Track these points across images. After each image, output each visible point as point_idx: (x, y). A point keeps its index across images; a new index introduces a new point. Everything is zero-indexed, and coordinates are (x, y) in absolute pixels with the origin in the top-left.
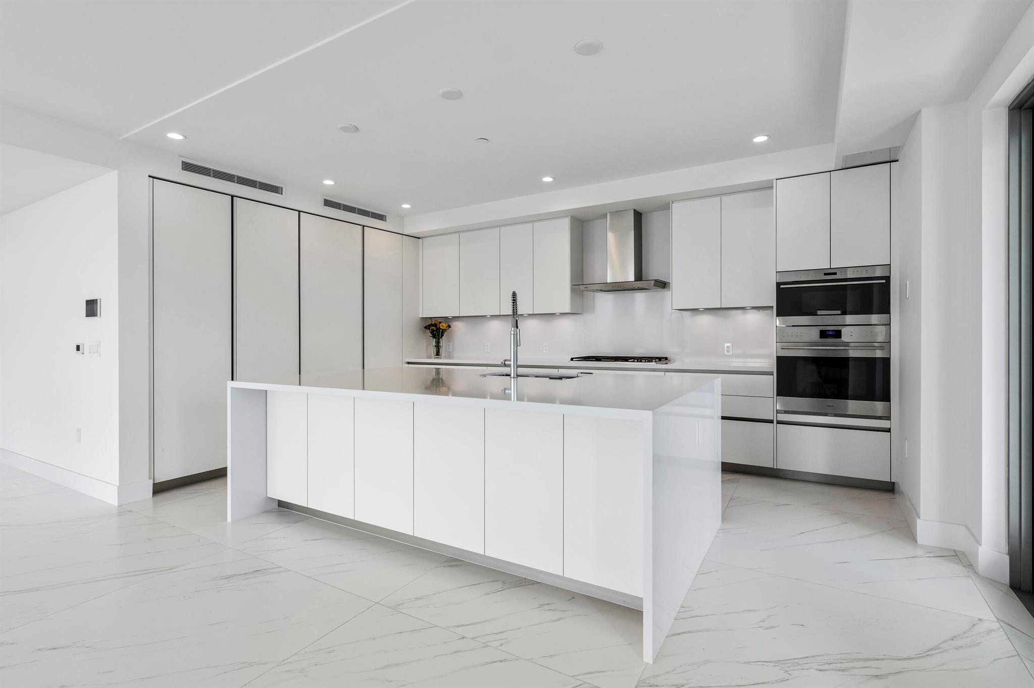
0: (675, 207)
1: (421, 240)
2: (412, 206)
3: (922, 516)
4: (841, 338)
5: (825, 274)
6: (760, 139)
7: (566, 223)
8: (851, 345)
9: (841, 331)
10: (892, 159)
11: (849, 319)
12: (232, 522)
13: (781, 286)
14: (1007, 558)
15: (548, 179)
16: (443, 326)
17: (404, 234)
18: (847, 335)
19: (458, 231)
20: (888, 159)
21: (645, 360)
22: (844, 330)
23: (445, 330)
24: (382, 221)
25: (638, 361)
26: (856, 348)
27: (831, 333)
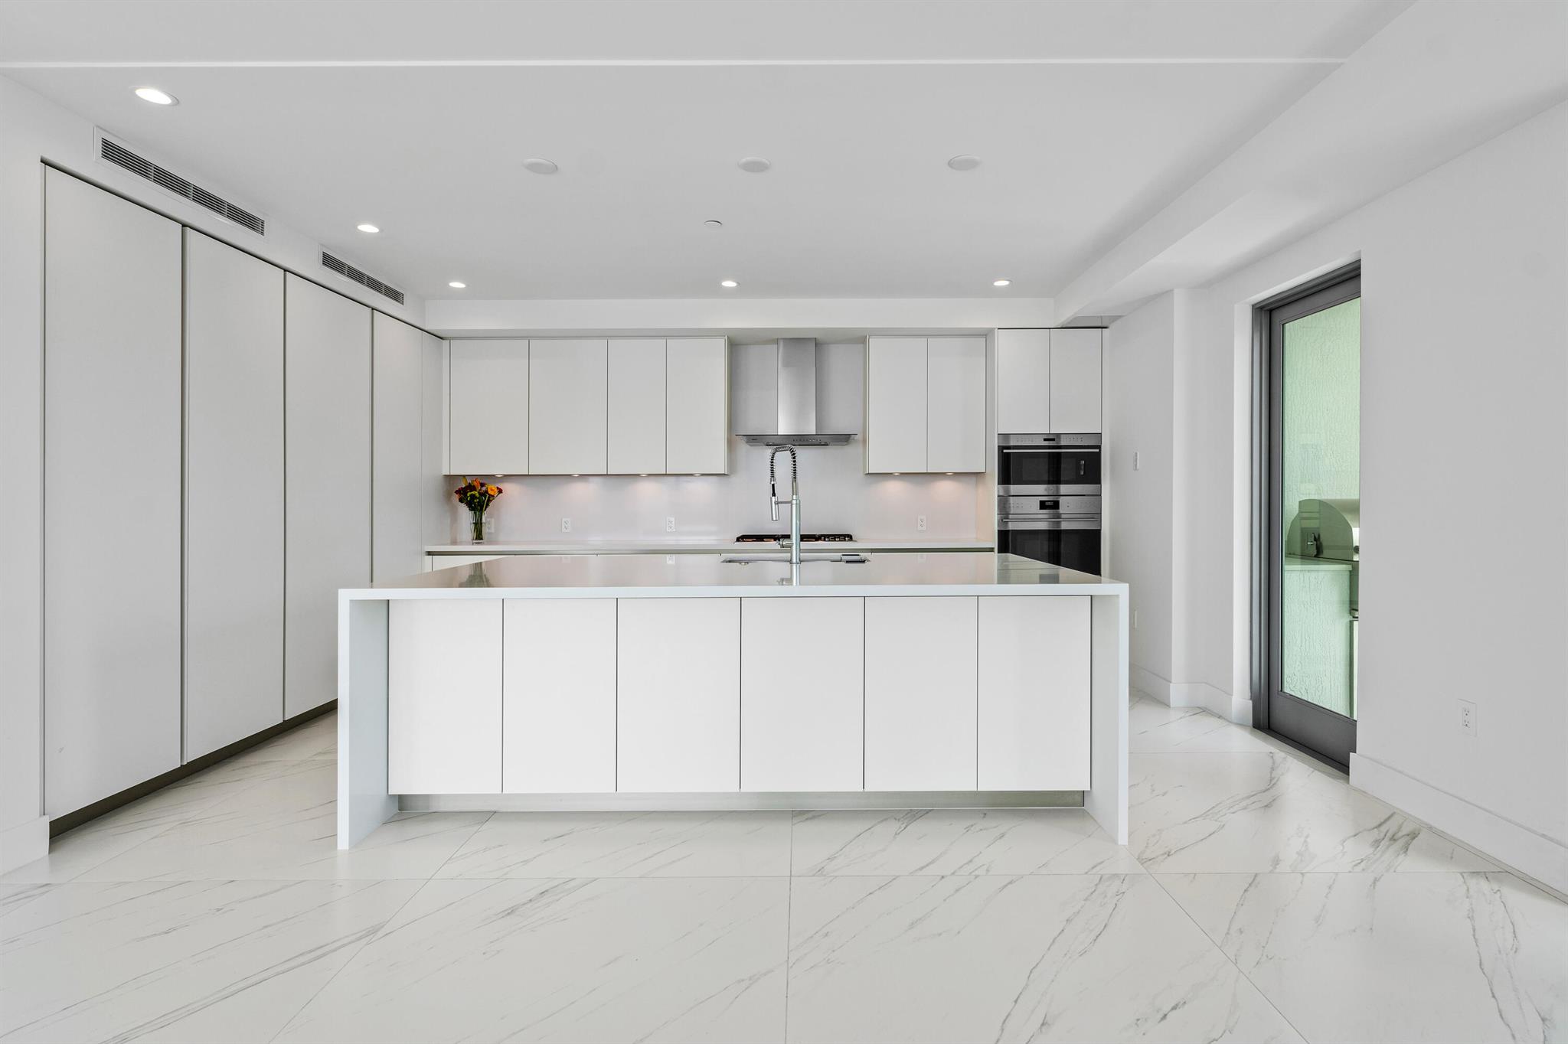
0: (874, 343)
1: (446, 343)
2: (468, 286)
3: (1173, 681)
4: (1058, 508)
5: (1045, 440)
6: (1002, 283)
7: (721, 345)
8: (1063, 516)
9: (1058, 502)
10: (1104, 325)
11: (1064, 489)
12: (350, 849)
13: (1005, 451)
14: (1250, 703)
15: (729, 284)
16: (491, 488)
17: (426, 329)
18: (1067, 506)
19: (528, 337)
20: (1100, 325)
21: (835, 538)
22: (1062, 500)
23: (493, 496)
24: (396, 303)
25: (825, 540)
26: (1069, 520)
27: (1049, 504)
